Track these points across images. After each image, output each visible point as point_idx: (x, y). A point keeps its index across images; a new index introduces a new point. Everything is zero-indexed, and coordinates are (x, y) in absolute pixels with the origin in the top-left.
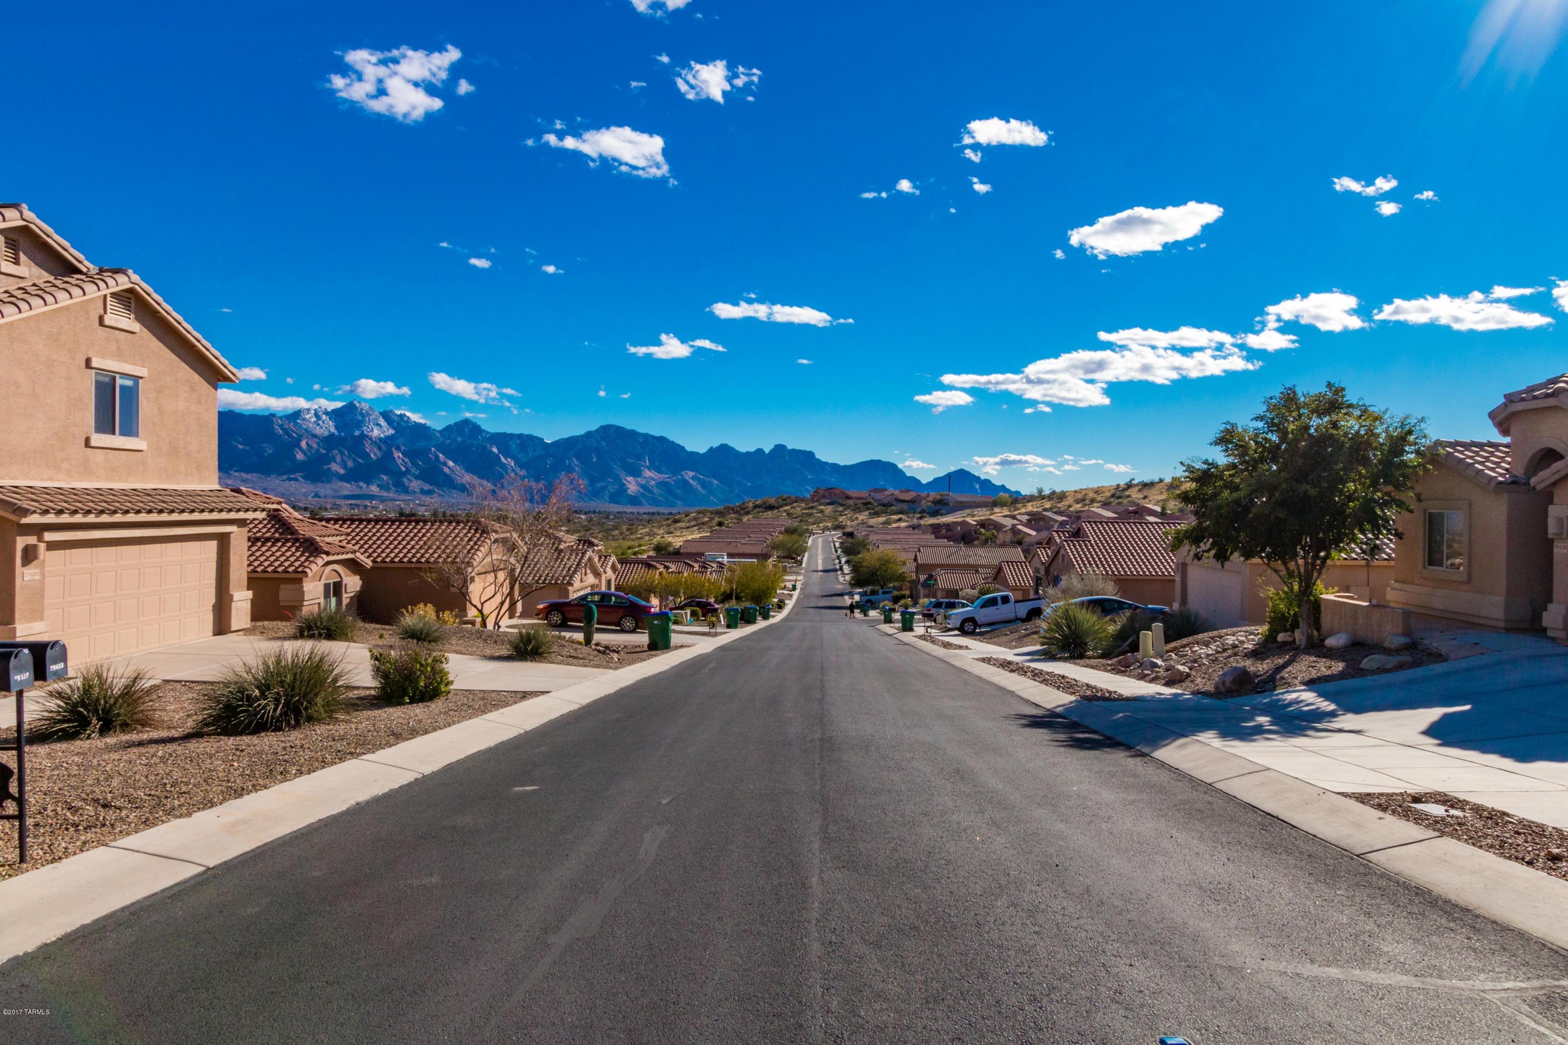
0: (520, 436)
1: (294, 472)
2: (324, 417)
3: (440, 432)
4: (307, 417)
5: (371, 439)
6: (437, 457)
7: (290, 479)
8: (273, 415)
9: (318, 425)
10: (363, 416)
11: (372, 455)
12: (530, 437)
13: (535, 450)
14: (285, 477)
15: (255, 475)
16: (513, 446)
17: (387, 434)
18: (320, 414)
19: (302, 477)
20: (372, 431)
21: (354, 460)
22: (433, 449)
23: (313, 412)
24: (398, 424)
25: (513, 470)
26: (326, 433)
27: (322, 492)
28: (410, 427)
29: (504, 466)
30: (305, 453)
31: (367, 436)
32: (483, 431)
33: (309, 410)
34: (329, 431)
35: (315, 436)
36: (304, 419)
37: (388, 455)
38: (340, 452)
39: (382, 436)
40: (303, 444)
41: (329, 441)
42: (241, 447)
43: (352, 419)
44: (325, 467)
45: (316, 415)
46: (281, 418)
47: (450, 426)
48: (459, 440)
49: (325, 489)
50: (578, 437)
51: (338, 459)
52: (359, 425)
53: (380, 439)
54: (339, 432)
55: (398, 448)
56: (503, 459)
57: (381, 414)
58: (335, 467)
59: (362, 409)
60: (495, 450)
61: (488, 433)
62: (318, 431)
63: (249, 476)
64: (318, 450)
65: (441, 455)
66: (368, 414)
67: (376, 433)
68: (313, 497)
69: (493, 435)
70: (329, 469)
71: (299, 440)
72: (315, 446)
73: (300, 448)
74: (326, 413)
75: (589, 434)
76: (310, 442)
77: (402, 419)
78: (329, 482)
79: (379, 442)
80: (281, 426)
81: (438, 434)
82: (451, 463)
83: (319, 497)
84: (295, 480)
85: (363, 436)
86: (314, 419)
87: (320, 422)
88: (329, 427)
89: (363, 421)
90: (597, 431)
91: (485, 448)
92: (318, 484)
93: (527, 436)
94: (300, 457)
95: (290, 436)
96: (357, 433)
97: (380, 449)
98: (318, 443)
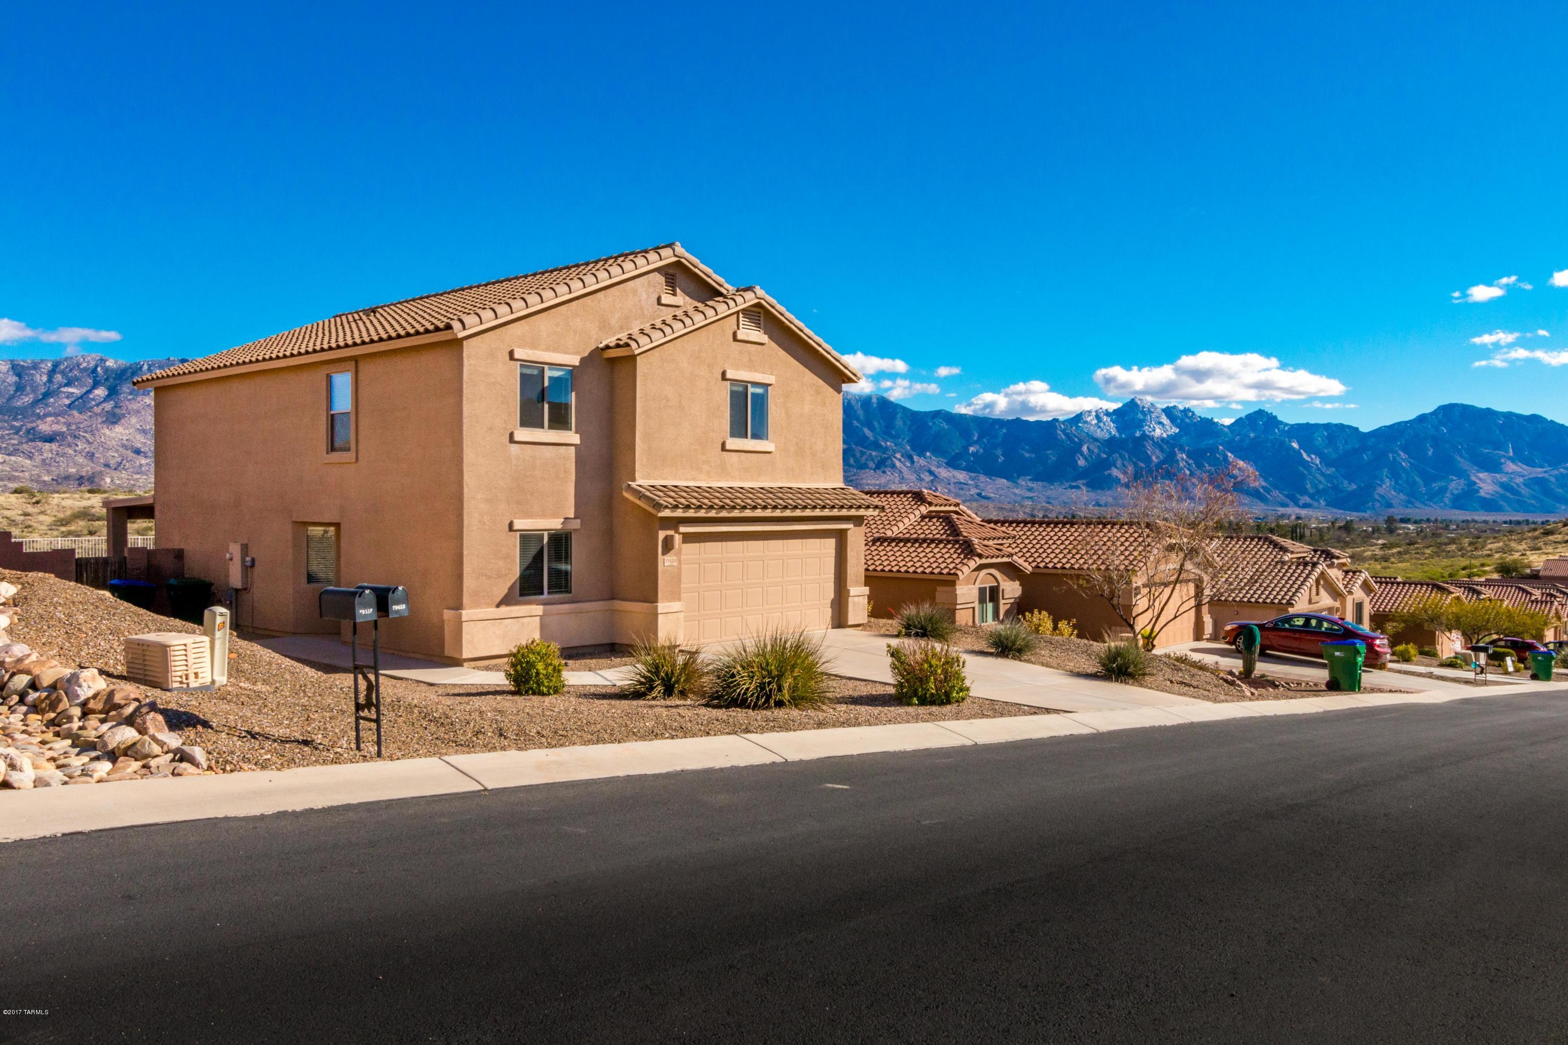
0: (1327, 426)
1: (1076, 479)
2: (1105, 418)
3: (1228, 427)
4: (1089, 419)
5: (1152, 438)
6: (1226, 458)
7: (1072, 487)
8: (1056, 420)
9: (1100, 427)
10: (1144, 414)
11: (1154, 458)
12: (1341, 427)
13: (1346, 443)
14: (1067, 485)
15: (1040, 483)
16: (1319, 439)
17: (1169, 433)
18: (1101, 415)
19: (1083, 484)
20: (1154, 430)
21: (1135, 464)
22: (1221, 447)
23: (1094, 414)
24: (1182, 420)
25: (1318, 469)
26: (1107, 436)
27: (1103, 500)
28: (1195, 424)
29: (1306, 464)
30: (1086, 459)
31: (1149, 436)
32: (1281, 423)
33: (1090, 412)
34: (1110, 433)
35: (1096, 440)
36: (1086, 422)
37: (1171, 458)
38: (1122, 457)
39: (1165, 435)
40: (1085, 449)
41: (1111, 444)
42: (1027, 455)
43: (1133, 419)
44: (1106, 473)
45: (1097, 417)
46: (1064, 422)
47: (1241, 419)
48: (1252, 435)
49: (1106, 497)
50: (1406, 422)
51: (1119, 463)
52: (1140, 424)
53: (1163, 440)
54: (1120, 434)
55: (1182, 449)
56: (1305, 456)
57: (1164, 410)
58: (1115, 472)
59: (1143, 407)
60: (1295, 445)
61: (1287, 424)
62: (1099, 434)
63: (1033, 485)
64: (1098, 455)
65: (1229, 454)
66: (1150, 412)
67: (1158, 432)
68: (1094, 505)
69: (1292, 426)
70: (1110, 475)
71: (1081, 445)
72: (1096, 450)
73: (1082, 454)
74: (1107, 414)
75: (1422, 418)
76: (1091, 447)
77: (1186, 415)
78: (1109, 489)
79: (1161, 443)
80: (1063, 431)
81: (1226, 430)
82: (1241, 463)
83: (1100, 505)
84: (1077, 487)
85: (1144, 437)
86: (1095, 422)
87: (1102, 425)
88: (1110, 429)
89: (1144, 420)
90: (1434, 413)
91: (1282, 443)
92: (1099, 491)
93: (1336, 425)
94: (1081, 462)
95: (1072, 441)
96: (1138, 434)
97: (1162, 450)
98: (1099, 447)
